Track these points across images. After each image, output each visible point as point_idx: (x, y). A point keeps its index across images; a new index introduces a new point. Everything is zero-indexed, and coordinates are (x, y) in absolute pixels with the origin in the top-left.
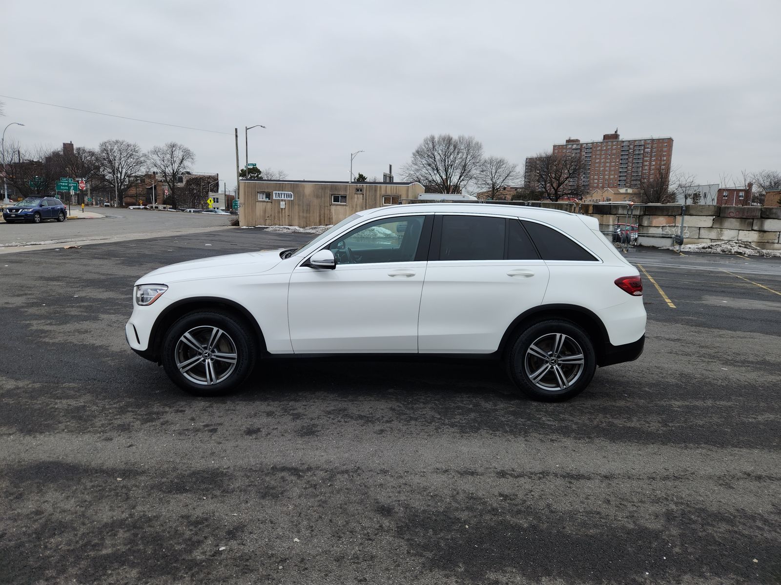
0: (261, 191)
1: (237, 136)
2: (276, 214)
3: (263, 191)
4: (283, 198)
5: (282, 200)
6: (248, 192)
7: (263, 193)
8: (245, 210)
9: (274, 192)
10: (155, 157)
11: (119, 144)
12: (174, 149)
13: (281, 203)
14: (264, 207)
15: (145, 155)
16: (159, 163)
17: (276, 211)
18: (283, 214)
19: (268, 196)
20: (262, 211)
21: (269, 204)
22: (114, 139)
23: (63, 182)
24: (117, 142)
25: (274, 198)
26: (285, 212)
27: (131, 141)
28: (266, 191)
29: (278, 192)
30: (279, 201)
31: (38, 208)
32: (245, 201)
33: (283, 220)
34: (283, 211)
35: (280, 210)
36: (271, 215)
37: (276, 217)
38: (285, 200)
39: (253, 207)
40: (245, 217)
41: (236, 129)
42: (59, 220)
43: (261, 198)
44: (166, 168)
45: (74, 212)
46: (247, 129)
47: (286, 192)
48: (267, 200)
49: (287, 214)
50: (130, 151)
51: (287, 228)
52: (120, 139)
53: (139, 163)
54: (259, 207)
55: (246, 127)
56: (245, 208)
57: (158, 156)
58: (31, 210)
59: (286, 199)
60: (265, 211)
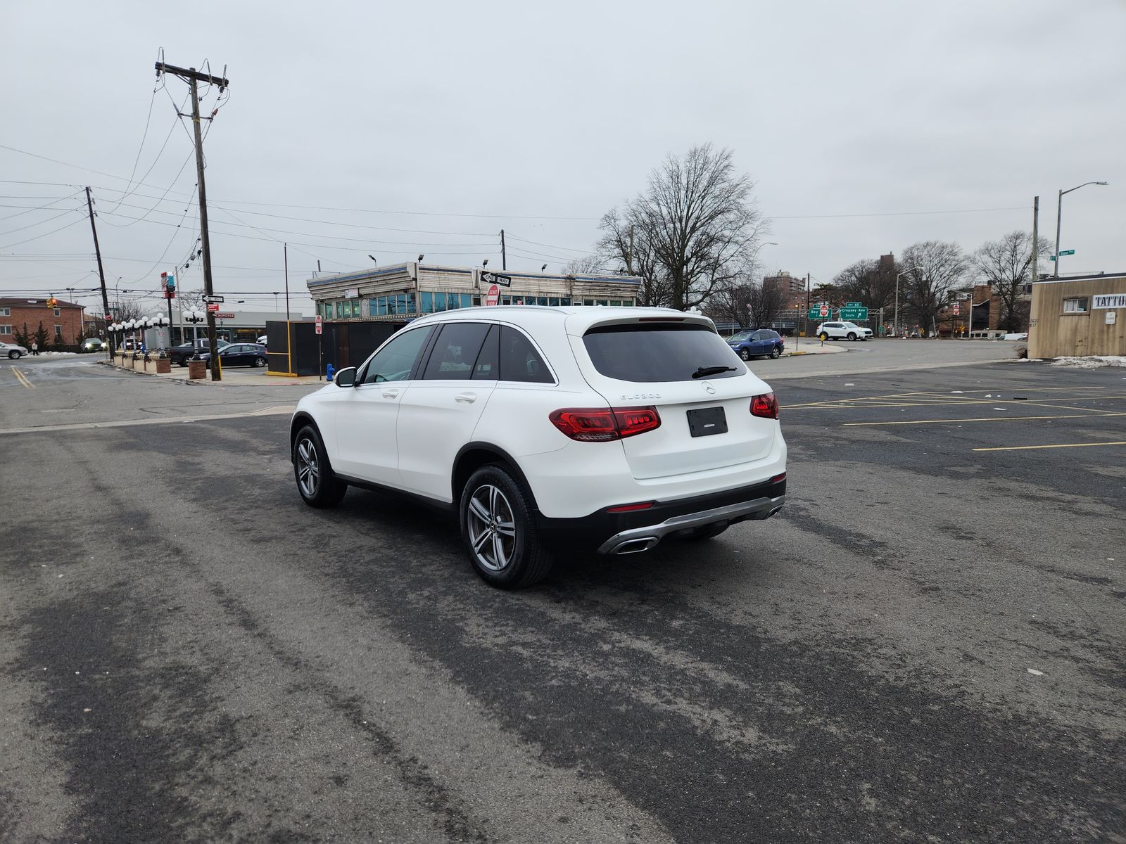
0: (1071, 296)
1: (1036, 209)
2: (1097, 336)
3: (1074, 295)
4: (1111, 306)
5: (1110, 310)
6: (1046, 301)
7: (1074, 299)
8: (1039, 331)
9: (1095, 296)
10: (986, 258)
11: (929, 248)
12: (1018, 241)
13: (1108, 314)
14: (1074, 325)
15: (967, 258)
16: (991, 266)
17: (1097, 331)
18: (1111, 335)
19: (1084, 303)
20: (1069, 332)
21: (1084, 319)
22: (923, 242)
23: (848, 309)
24: (927, 245)
25: (1095, 306)
26: (1114, 331)
27: (948, 241)
28: (1080, 295)
29: (1102, 296)
30: (1103, 312)
31: (748, 343)
32: (1039, 316)
33: (1110, 346)
34: (1111, 330)
35: (1105, 328)
36: (1086, 338)
37: (1096, 342)
38: (1115, 310)
39: (1054, 326)
40: (1038, 342)
41: (1036, 199)
42: (772, 357)
43: (1071, 308)
44: (1003, 273)
45: (790, 345)
46: (1061, 194)
47: (1119, 295)
48: (1082, 311)
49: (1118, 334)
50: (944, 255)
51: (1096, 360)
52: (932, 240)
53: (958, 271)
54: (1065, 326)
55: (1060, 191)
56: (1039, 327)
57: (991, 256)
58: (738, 346)
59: (1117, 306)
60: (1075, 331)
